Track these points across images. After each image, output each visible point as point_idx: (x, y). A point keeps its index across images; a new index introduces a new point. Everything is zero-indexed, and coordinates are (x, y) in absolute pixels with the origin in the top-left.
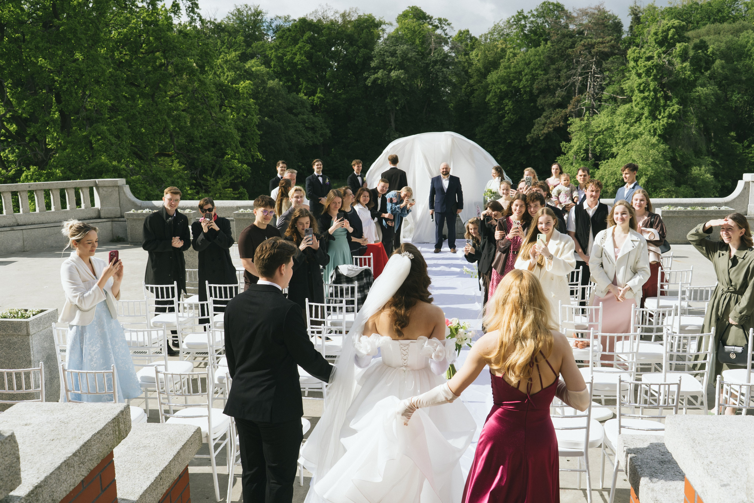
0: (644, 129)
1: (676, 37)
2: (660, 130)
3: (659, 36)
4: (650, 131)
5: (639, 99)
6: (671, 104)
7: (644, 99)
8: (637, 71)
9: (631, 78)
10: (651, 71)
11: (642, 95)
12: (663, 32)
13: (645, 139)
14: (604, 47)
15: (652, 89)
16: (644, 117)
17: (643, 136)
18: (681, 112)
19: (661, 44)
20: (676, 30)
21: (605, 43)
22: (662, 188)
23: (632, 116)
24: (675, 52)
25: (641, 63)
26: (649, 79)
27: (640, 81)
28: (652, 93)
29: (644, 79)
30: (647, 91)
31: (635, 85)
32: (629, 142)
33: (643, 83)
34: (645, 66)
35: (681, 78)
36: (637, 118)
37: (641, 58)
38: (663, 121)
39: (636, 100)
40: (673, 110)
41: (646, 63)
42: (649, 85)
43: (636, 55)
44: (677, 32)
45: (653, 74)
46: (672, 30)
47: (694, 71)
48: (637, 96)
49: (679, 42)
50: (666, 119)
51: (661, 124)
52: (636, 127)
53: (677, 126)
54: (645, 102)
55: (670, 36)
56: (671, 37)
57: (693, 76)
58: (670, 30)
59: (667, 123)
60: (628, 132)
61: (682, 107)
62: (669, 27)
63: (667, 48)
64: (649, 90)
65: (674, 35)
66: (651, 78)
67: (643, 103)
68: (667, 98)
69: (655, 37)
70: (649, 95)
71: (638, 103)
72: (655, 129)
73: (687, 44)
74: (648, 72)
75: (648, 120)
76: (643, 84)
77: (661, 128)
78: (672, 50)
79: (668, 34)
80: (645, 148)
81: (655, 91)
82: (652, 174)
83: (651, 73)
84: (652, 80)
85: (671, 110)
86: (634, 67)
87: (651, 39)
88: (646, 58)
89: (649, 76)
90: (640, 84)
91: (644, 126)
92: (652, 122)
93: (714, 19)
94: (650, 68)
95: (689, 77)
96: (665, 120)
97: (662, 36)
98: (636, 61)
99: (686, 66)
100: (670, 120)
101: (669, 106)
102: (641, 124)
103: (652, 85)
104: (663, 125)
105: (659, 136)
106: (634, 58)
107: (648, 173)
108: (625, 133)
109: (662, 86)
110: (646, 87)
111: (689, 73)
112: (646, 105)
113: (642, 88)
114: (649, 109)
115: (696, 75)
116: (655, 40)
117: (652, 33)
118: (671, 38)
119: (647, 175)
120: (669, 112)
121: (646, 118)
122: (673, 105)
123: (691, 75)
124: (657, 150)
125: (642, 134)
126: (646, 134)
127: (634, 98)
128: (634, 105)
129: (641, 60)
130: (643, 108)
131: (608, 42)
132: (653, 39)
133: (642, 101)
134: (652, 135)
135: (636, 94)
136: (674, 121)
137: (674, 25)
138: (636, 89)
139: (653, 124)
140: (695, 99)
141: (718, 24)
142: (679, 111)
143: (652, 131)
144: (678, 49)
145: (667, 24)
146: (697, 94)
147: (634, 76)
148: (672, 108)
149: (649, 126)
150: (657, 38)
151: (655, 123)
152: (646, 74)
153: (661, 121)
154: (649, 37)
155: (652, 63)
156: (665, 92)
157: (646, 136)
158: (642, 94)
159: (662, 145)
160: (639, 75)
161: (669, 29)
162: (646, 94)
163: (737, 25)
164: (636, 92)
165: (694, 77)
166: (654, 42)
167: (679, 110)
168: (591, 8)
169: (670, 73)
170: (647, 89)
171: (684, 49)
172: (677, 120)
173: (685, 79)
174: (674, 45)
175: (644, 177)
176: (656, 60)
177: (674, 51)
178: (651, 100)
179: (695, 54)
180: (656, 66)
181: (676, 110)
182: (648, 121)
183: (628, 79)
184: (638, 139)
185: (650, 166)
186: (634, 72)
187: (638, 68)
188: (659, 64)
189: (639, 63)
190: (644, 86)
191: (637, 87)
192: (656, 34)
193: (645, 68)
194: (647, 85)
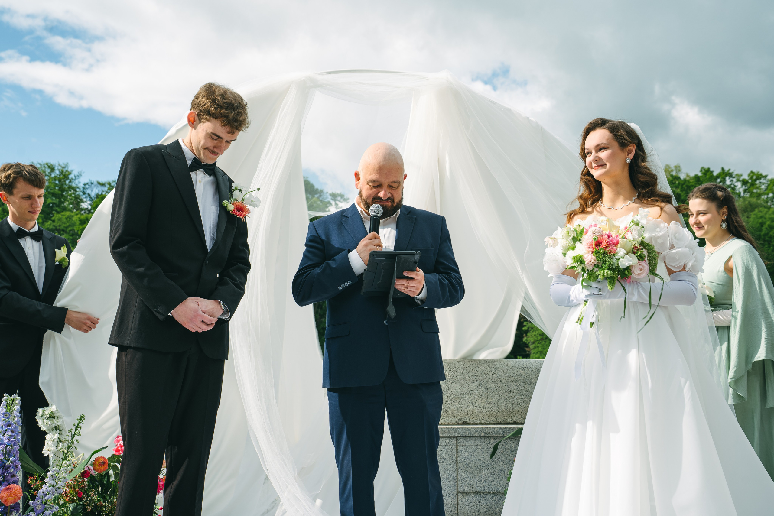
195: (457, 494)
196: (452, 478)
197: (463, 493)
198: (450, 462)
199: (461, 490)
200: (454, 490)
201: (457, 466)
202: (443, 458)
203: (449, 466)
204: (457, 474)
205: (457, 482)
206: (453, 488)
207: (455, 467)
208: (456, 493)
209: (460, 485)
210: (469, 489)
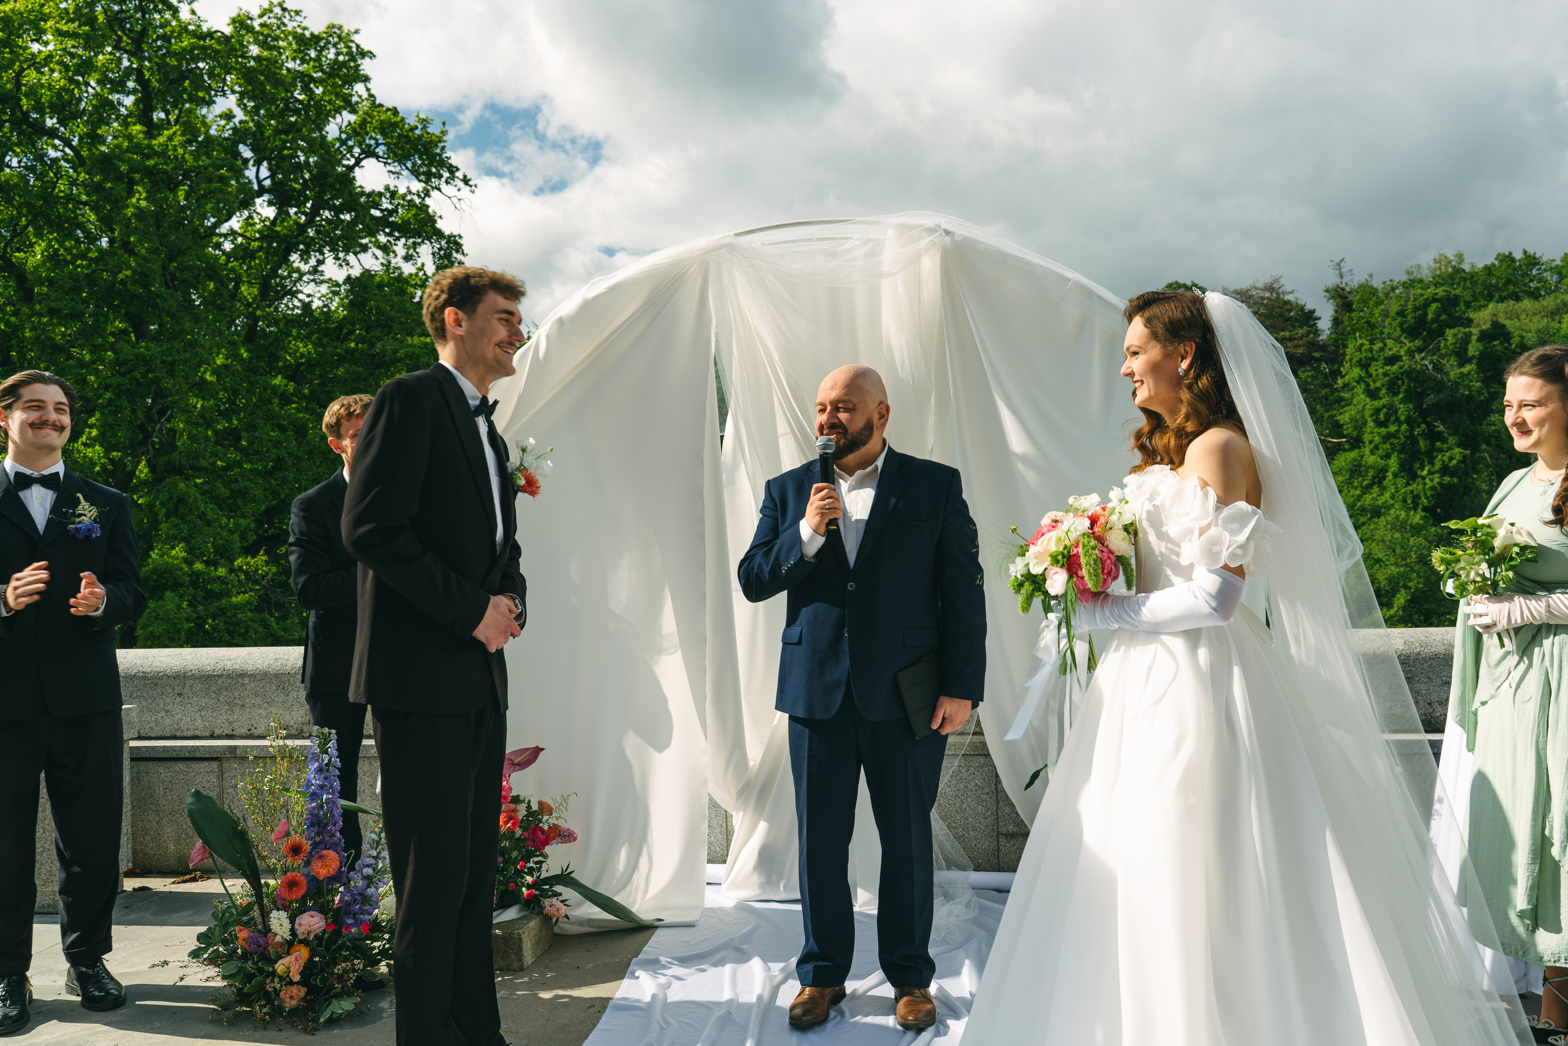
0: (1393, 497)
1: (1444, 317)
2: (1427, 498)
3: (1409, 318)
4: (1405, 501)
5: (1377, 439)
6: (1445, 446)
7: (1387, 437)
8: (1368, 385)
9: (1355, 401)
10: (1400, 382)
11: (1383, 431)
12: (1416, 309)
13: (1397, 517)
14: (1295, 347)
15: (1403, 418)
16: (1390, 475)
17: (1392, 511)
18: (1468, 461)
19: (1412, 332)
20: (1443, 305)
21: (1295, 339)
22: (1444, 614)
23: (1363, 473)
24: (1446, 345)
25: (1376, 369)
26: (1396, 400)
27: (1376, 404)
28: (1404, 427)
29: (1384, 401)
30: (1394, 423)
31: (1367, 413)
32: (1364, 524)
33: (1384, 406)
34: (1385, 374)
35: (1463, 395)
36: (1374, 477)
37: (1376, 360)
38: (1432, 480)
39: (1371, 442)
40: (1451, 459)
41: (1388, 368)
42: (1396, 411)
43: (1363, 355)
44: (1444, 310)
45: (1403, 389)
46: (1434, 306)
47: (1487, 382)
48: (1372, 433)
49: (1451, 327)
50: (1437, 475)
51: (1427, 486)
52: (1374, 495)
53: (1461, 490)
54: (1392, 444)
55: (1430, 316)
56: (1432, 318)
57: (1484, 391)
58: (1429, 306)
59: (1440, 484)
60: (1359, 504)
61: (1468, 452)
62: (1427, 299)
63: (1424, 341)
64: (1397, 420)
65: (1438, 315)
66: (1401, 396)
67: (1388, 446)
68: (1433, 436)
69: (1400, 319)
70: (1398, 431)
71: (1377, 448)
72: (1416, 498)
73: (1467, 329)
74: (1392, 387)
75: (1399, 480)
76: (1385, 410)
77: (1429, 493)
78: (1439, 342)
79: (1427, 314)
80: (1397, 535)
81: (1408, 420)
82: (1421, 586)
83: (1400, 387)
84: (1402, 401)
85: (1446, 459)
86: (1361, 378)
87: (1391, 326)
88: (1386, 359)
89: (1396, 394)
90: (1377, 411)
91: (1393, 491)
92: (1408, 484)
93: (1500, 296)
94: (1397, 378)
95: (1479, 392)
96: (1437, 479)
97: (1414, 318)
98: (1365, 365)
99: (1469, 372)
100: (1447, 479)
101: (1440, 450)
102: (1383, 489)
103: (1403, 410)
104: (1433, 488)
105: (1424, 509)
106: (1361, 360)
107: (1411, 584)
108: (1354, 506)
109: (1424, 414)
110: (1391, 415)
111: (1479, 384)
112: (1393, 448)
113: (1382, 416)
114: (1400, 458)
115: (1492, 390)
116: (1401, 325)
117: (1393, 313)
118: (1433, 321)
119: (1410, 588)
120: (1444, 461)
121: (1395, 476)
122: (1450, 449)
123: (1482, 388)
124: (1426, 539)
125: (1389, 508)
126: (1397, 506)
127: (1366, 437)
128: (1367, 451)
129: (1375, 363)
130: (1387, 456)
131: (1301, 338)
132: (1395, 323)
133: (1385, 443)
134: (1410, 509)
135: (1368, 430)
136: (1456, 480)
137: (1437, 297)
138: (1369, 419)
139: (1410, 488)
140: (1493, 436)
141: (1511, 302)
142: (1463, 460)
143: (1409, 502)
144: (1451, 339)
145: (1422, 295)
146: (1493, 428)
147: (1360, 397)
148: (1448, 454)
149: (1403, 491)
150: (1405, 322)
151: (1415, 486)
152: (1388, 389)
153: (1427, 480)
154: (1388, 321)
155: (1401, 368)
156: (1429, 424)
157: (1398, 512)
158: (1383, 429)
159: (1433, 529)
160: (1373, 394)
161: (1427, 305)
162: (1393, 428)
163: (1549, 302)
164: (1371, 424)
165: (1489, 392)
166: (1398, 329)
167: (1464, 457)
168: (1256, 288)
169: (1439, 386)
170: (1393, 418)
171: (1462, 339)
172: (1460, 478)
173: (1470, 397)
174: (1442, 334)
175: (1403, 591)
176: (1406, 362)
177: (1442, 345)
178: (1403, 439)
179: (1486, 349)
180: (1409, 373)
181: (1458, 457)
182: (1401, 481)
183: (1349, 405)
184: (1382, 518)
185: (1413, 570)
186: (1360, 389)
187: (1370, 381)
188: (1415, 370)
189: (1372, 370)
190: (1386, 414)
191: (1372, 416)
192: (1401, 313)
193: (1387, 379)
194: (1392, 410)
195: (997, 836)
196: (989, 813)
197: (1006, 835)
198: (987, 790)
199: (1003, 830)
200: (993, 830)
201: (997, 797)
202: (976, 784)
203: (985, 797)
204: (998, 808)
205: (997, 819)
206: (990, 827)
207: (994, 798)
208: (995, 834)
209: (1001, 824)
210: (1015, 830)
